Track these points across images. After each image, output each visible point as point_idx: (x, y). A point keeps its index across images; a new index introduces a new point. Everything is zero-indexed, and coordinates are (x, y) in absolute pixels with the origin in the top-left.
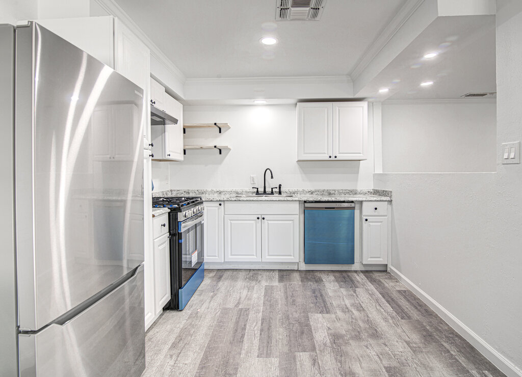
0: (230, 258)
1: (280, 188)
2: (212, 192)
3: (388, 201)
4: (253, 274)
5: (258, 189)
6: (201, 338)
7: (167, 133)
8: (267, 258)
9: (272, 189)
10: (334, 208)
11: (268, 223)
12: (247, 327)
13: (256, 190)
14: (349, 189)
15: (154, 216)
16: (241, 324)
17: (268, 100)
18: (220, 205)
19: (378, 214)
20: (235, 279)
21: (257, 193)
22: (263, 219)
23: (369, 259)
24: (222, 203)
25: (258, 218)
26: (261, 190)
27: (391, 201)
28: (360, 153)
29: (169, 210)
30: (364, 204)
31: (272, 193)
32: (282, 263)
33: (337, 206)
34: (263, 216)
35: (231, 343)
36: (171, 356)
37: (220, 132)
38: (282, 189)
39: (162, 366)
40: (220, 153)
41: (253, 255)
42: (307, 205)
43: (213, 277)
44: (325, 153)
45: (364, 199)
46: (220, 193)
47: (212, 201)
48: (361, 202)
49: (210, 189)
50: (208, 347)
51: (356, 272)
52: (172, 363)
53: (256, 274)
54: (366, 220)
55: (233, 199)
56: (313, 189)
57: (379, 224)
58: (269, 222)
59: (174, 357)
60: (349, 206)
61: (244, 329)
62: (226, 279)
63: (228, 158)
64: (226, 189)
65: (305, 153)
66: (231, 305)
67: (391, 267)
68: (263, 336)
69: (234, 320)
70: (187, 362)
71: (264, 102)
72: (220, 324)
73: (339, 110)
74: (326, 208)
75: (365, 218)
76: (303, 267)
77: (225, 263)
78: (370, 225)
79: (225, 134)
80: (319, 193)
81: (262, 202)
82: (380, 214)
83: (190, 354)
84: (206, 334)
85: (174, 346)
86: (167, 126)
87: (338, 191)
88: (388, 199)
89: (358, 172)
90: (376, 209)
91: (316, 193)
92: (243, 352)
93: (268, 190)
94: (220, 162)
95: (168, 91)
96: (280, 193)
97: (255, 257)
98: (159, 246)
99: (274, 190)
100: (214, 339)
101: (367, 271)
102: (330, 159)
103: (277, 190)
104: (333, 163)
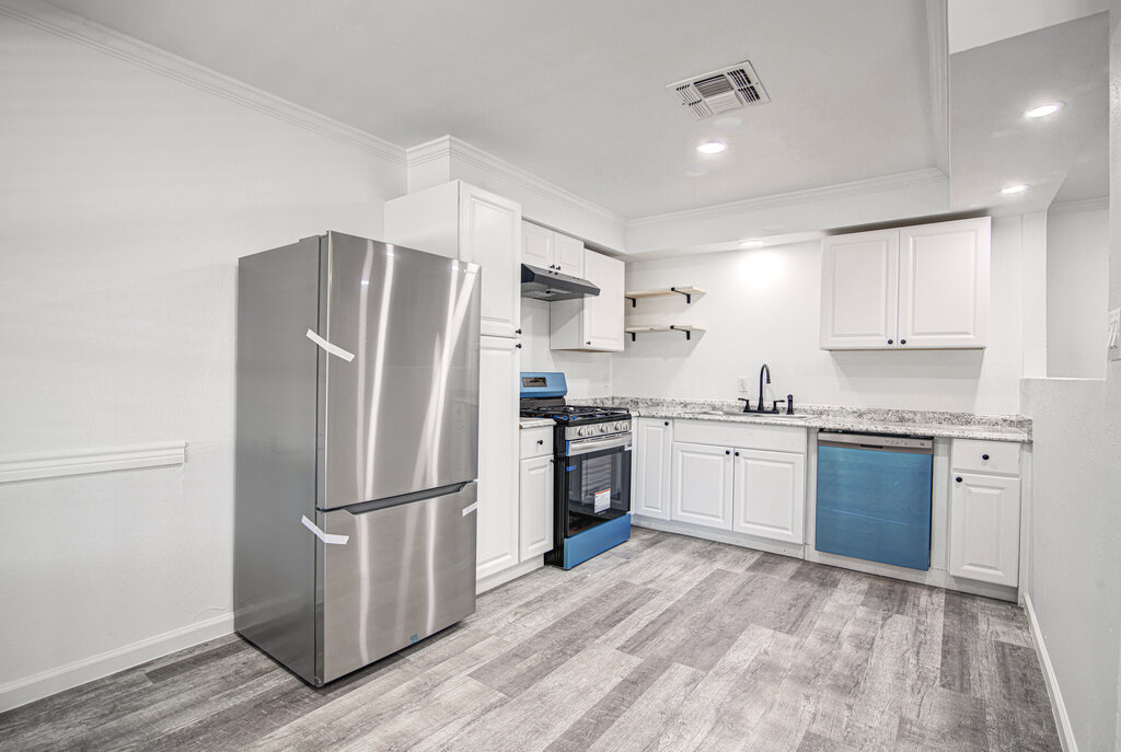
0: (680, 515)
1: (790, 401)
2: (673, 403)
3: (1023, 442)
4: (712, 547)
5: (748, 401)
6: (565, 607)
7: (585, 310)
8: (743, 527)
9: (775, 403)
10: (881, 447)
11: (746, 464)
12: (637, 612)
13: (744, 404)
14: (952, 411)
15: (521, 427)
16: (632, 606)
17: (766, 238)
18: (666, 424)
19: (990, 470)
20: (675, 549)
21: (747, 409)
22: (737, 454)
23: (966, 567)
24: (670, 422)
25: (728, 453)
26: (754, 404)
27: (1031, 442)
28: (967, 333)
29: (555, 423)
30: (956, 443)
31: (775, 411)
32: (773, 541)
33: (888, 444)
34: (737, 450)
35: (597, 623)
36: (516, 613)
37: (689, 302)
38: (795, 405)
39: (499, 620)
40: (688, 338)
41: (719, 517)
42: (823, 436)
43: (647, 540)
44: (878, 335)
45: (956, 434)
46: (685, 406)
47: (653, 417)
48: (949, 440)
49: (669, 399)
50: (565, 619)
51: (932, 588)
52: (511, 620)
53: (717, 549)
54: (959, 480)
55: (687, 416)
56: (863, 408)
57: (997, 492)
58: (749, 462)
59: (518, 616)
60: (918, 446)
61: (629, 613)
62: (664, 546)
63: (701, 346)
64: (695, 400)
65: (834, 336)
66: (637, 581)
67: (1026, 598)
68: (647, 629)
69: (624, 600)
70: (528, 625)
71: (760, 243)
72: (605, 597)
73: (915, 242)
74: (862, 445)
75: (956, 475)
76: (815, 556)
77: (672, 522)
78: (970, 492)
79: (696, 304)
80: (875, 416)
81: (736, 425)
82: (998, 471)
83: (539, 618)
84: (575, 604)
85: (527, 605)
86: (586, 299)
87: (923, 414)
88: (1025, 437)
89: (977, 376)
90: (986, 457)
91: (869, 416)
92: (604, 637)
93: (768, 404)
94: (688, 354)
95: (588, 246)
96: (790, 411)
97: (721, 520)
98: (530, 470)
99: (779, 405)
100: (579, 613)
101: (962, 594)
102: (891, 346)
103: (786, 405)
104: (898, 355)
